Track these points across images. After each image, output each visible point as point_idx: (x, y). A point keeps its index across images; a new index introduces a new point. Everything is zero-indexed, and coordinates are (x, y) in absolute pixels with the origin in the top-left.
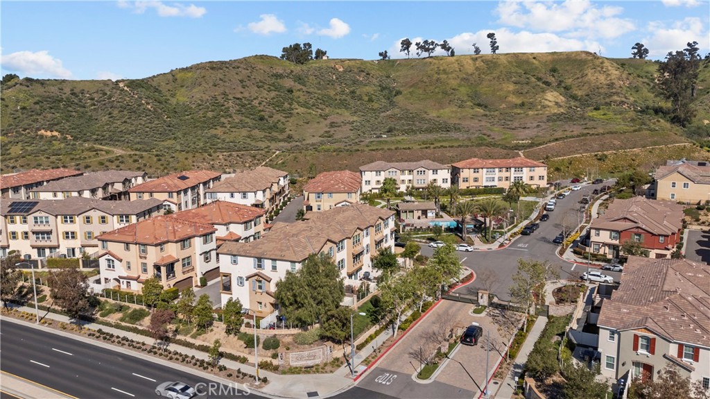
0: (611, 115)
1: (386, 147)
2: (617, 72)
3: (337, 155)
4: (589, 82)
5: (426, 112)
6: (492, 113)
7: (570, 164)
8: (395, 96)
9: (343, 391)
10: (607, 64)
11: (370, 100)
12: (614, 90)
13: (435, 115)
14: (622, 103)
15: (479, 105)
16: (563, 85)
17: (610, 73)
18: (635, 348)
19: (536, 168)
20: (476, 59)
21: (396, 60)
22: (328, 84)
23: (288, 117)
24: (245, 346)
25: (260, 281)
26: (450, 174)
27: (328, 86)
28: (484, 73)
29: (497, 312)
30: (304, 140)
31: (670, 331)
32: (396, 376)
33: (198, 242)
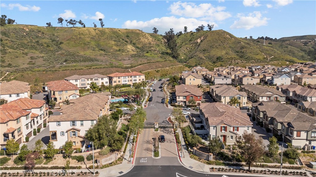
0: (153, 55)
1: (70, 69)
2: (151, 38)
3: (46, 73)
4: (142, 42)
5: (78, 53)
6: (108, 53)
7: (149, 74)
8: (60, 44)
9: (132, 169)
10: (147, 35)
11: (48, 46)
12: (151, 45)
13: (83, 54)
14: (155, 50)
15: (101, 50)
16: (132, 42)
17: (149, 38)
18: (221, 131)
19: (141, 76)
20: (96, 29)
21: (56, 27)
22: (22, 37)
23: (5, 54)
24: (78, 161)
25: (75, 132)
26: (108, 80)
27: (22, 38)
28: (100, 36)
29: (162, 129)
30: (19, 66)
31: (230, 123)
32: (146, 158)
33: (23, 119)
